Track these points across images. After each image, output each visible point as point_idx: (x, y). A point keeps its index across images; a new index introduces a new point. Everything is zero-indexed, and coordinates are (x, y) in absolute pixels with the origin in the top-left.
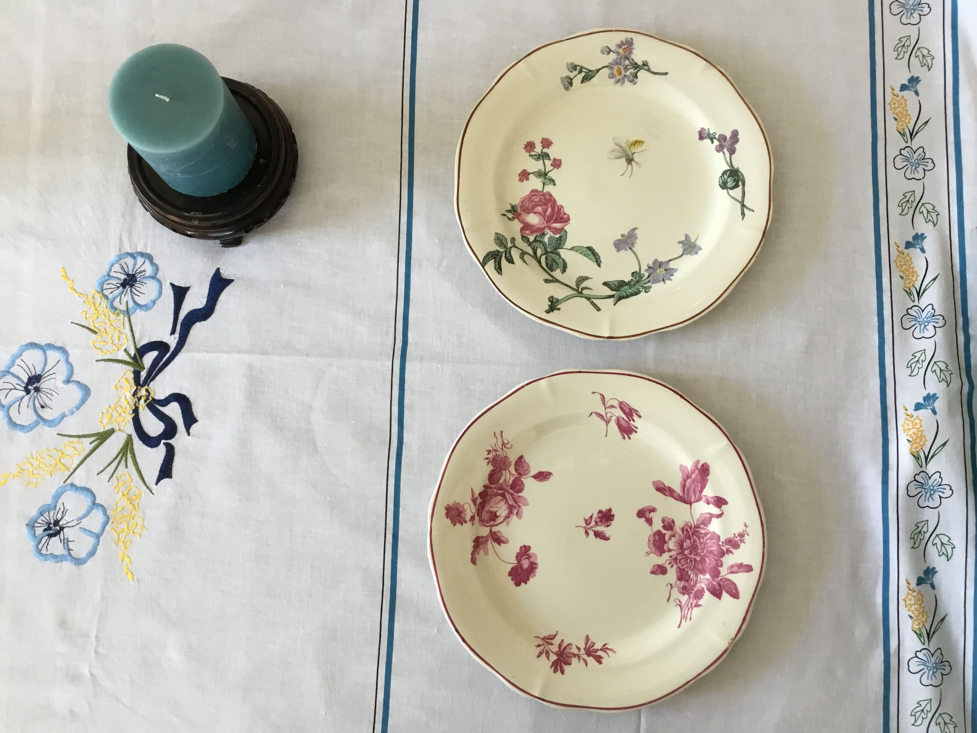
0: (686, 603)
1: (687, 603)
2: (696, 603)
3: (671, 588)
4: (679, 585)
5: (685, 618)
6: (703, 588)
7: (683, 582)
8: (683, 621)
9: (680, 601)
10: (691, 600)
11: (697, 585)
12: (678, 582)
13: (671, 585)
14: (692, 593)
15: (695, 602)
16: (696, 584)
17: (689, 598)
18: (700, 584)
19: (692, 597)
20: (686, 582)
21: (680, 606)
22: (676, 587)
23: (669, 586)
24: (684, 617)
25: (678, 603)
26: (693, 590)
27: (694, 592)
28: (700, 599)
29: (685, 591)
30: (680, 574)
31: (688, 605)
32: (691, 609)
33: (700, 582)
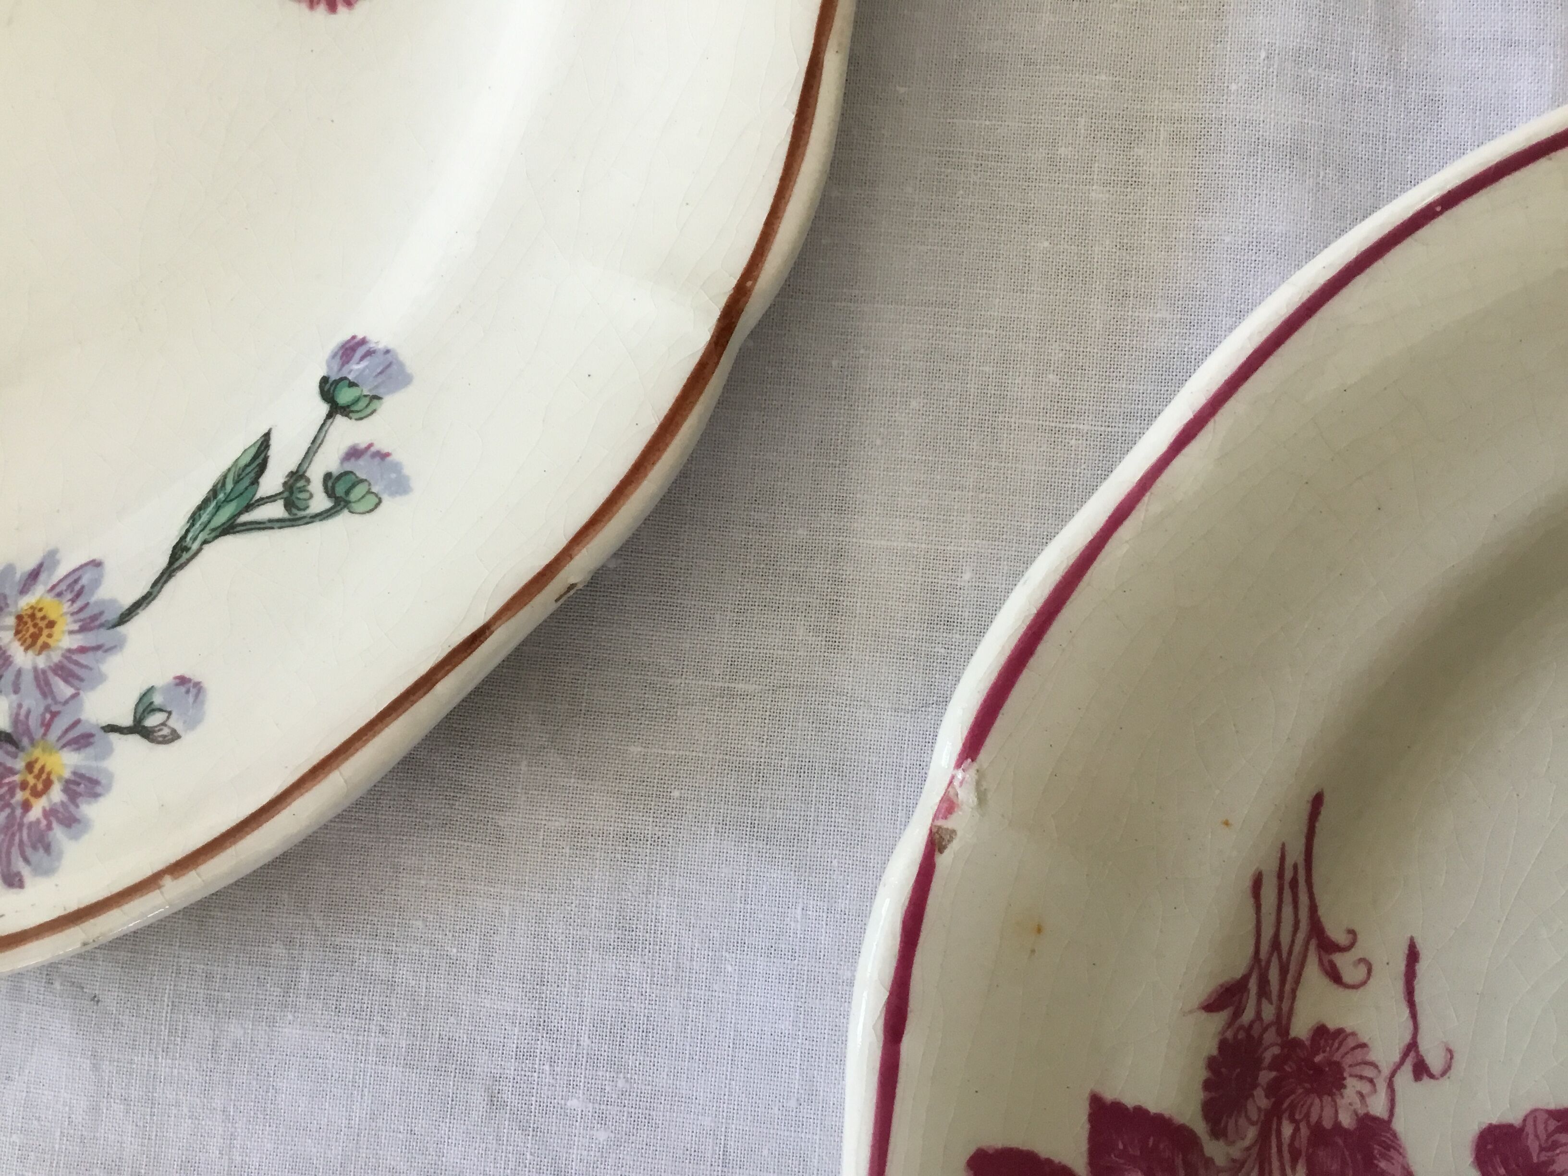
0: (1297, 981)
1: (1290, 978)
2: (1237, 1013)
3: (1412, 1046)
4: (1365, 1088)
5: (1288, 875)
6: (1218, 1132)
7: (1346, 1120)
8: (1295, 854)
9: (1335, 976)
10: (1269, 1012)
11: (1251, 1133)
12: (1378, 1106)
13: (1421, 1070)
14: (1277, 1064)
15: (1248, 1015)
16: (1264, 1138)
17: (1282, 1023)
18: (1236, 1152)
19: (1270, 1036)
20: (1327, 1124)
21: (1328, 946)
22: (1386, 1071)
23: (1435, 1062)
24: (1294, 883)
25: (1343, 961)
26: (1273, 1089)
27: (1266, 1076)
28: (1223, 1045)
29: (1318, 1059)
30: (1383, 1164)
31: (1284, 971)
32: (1263, 954)
33: (1243, 1164)
